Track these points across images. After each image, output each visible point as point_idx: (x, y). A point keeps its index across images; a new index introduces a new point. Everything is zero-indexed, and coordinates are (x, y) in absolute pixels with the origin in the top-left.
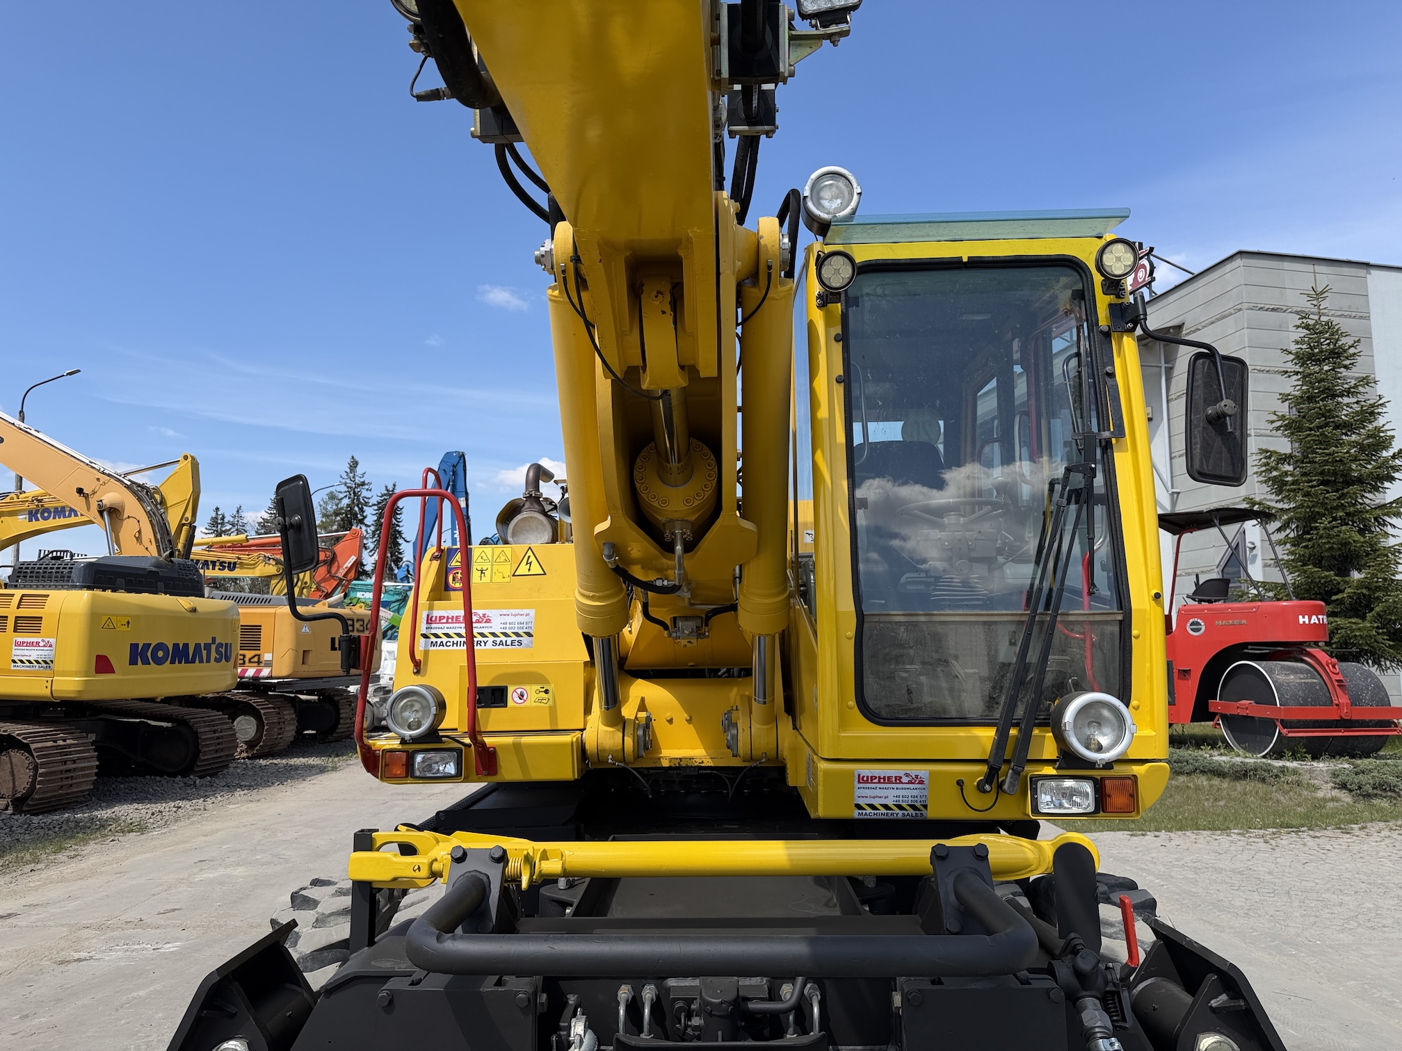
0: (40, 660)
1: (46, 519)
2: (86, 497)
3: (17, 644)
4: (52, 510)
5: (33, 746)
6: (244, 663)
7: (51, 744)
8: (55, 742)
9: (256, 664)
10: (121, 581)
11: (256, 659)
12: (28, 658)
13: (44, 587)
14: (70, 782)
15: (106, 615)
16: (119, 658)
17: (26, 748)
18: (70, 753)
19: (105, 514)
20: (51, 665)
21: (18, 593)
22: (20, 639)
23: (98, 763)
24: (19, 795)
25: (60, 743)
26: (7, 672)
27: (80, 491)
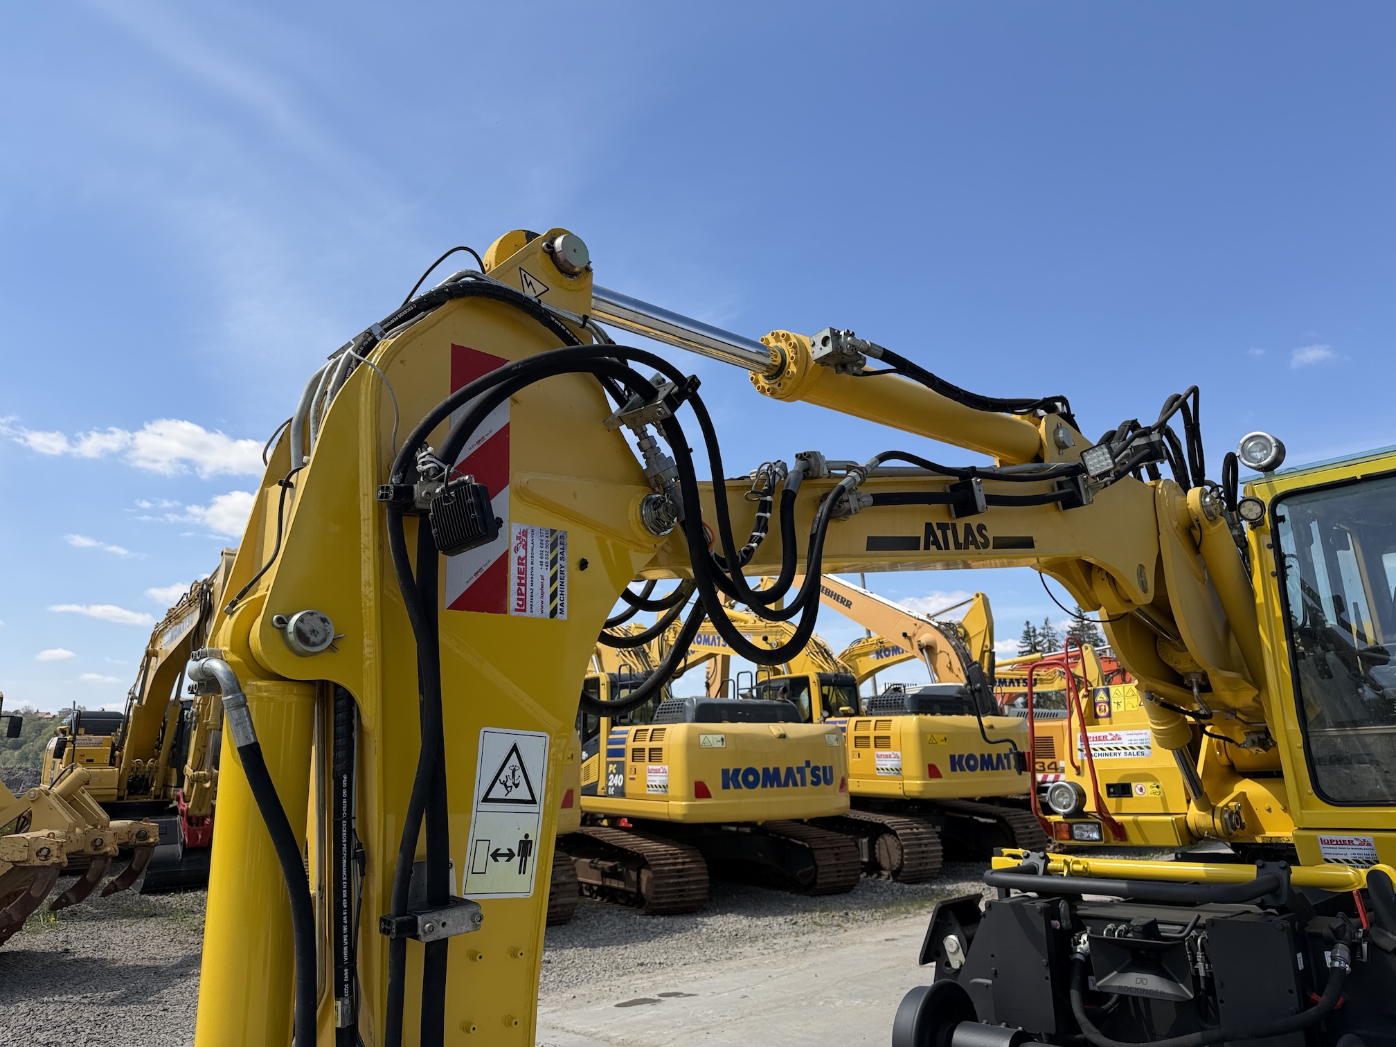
0: (893, 768)
1: (887, 656)
2: (910, 638)
3: (879, 757)
4: (891, 649)
5: (898, 832)
6: (1044, 769)
7: (909, 831)
8: (912, 829)
9: (1054, 771)
10: (937, 707)
11: (1053, 766)
12: (886, 767)
13: (889, 714)
14: (925, 861)
15: (930, 733)
16: (944, 766)
17: (893, 833)
18: (923, 839)
19: (924, 651)
20: (901, 772)
21: (873, 719)
22: (879, 753)
23: (942, 848)
24: (894, 868)
25: (915, 830)
26: (874, 777)
27: (905, 635)
